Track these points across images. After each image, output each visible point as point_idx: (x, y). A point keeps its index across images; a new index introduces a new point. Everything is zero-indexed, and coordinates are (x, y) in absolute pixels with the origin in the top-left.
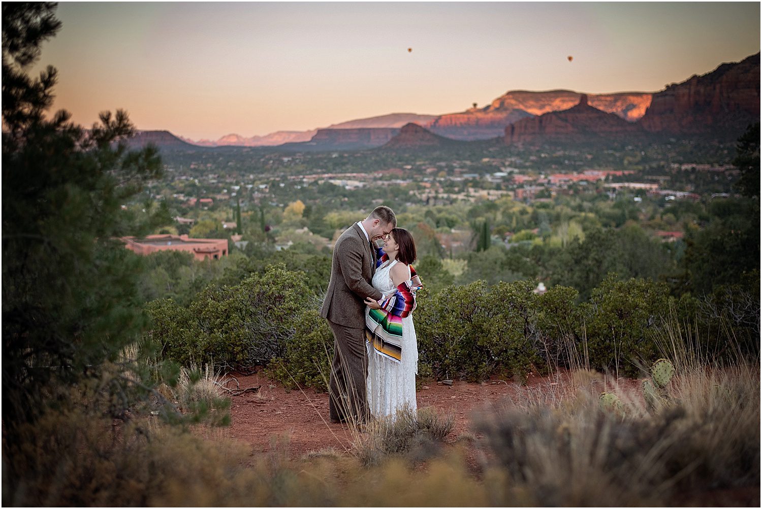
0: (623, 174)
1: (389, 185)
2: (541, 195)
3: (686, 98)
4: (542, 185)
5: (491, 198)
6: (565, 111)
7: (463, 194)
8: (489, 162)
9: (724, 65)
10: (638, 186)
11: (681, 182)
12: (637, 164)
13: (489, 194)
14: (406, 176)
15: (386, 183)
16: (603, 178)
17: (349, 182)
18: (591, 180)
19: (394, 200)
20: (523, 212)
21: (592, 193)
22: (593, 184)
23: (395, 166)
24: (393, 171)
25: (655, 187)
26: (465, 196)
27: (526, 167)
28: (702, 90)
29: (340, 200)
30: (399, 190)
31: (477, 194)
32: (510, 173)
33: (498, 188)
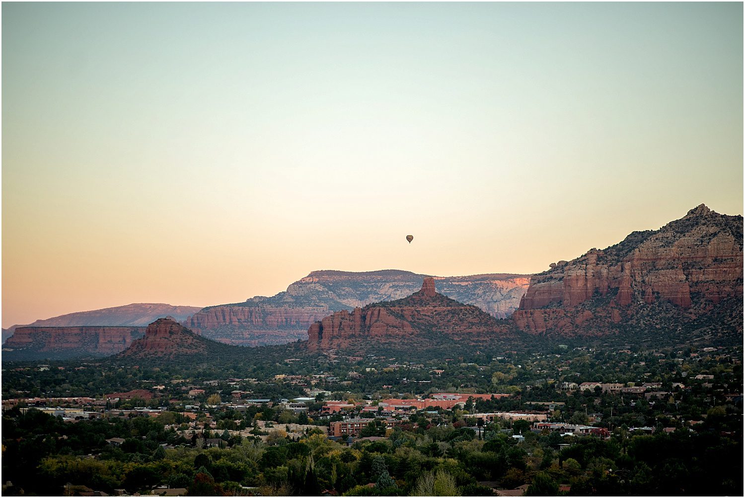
0: (493, 397)
1: (130, 415)
2: (370, 431)
3: (581, 283)
4: (370, 415)
5: (291, 435)
6: (399, 302)
7: (249, 429)
8: (284, 379)
9: (634, 234)
10: (516, 416)
11: (582, 410)
12: (511, 383)
13: (288, 430)
14: (157, 401)
15: (126, 412)
16: (463, 404)
17: (68, 411)
18: (445, 408)
19: (141, 439)
20: (347, 457)
21: (447, 427)
22: (448, 413)
23: (139, 386)
24: (136, 393)
25: (541, 417)
26: (251, 432)
27: (342, 388)
28: (604, 272)
29: (56, 438)
30: (147, 422)
31: (270, 430)
32: (320, 397)
33: (302, 420)
